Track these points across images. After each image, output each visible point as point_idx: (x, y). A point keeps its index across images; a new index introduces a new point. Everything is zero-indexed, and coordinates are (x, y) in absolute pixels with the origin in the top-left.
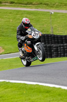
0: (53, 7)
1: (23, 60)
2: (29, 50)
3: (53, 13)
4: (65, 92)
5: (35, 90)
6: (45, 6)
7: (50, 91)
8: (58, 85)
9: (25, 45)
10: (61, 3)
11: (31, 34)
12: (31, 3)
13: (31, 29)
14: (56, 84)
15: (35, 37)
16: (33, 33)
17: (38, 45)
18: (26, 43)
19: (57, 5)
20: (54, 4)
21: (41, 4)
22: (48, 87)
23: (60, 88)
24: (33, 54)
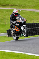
0: (21, 7)
1: (13, 36)
2: (18, 30)
3: (21, 10)
4: (28, 56)
5: (10, 55)
6: (16, 6)
7: (19, 56)
8: (24, 52)
9: (15, 27)
10: (26, 5)
11: (19, 20)
12: (8, 5)
13: (19, 17)
14: (22, 52)
15: (21, 22)
16: (21, 19)
17: (23, 27)
18: (16, 25)
19: (23, 6)
20: (21, 6)
21: (14, 5)
22: (18, 53)
23: (25, 54)
24: (20, 33)
